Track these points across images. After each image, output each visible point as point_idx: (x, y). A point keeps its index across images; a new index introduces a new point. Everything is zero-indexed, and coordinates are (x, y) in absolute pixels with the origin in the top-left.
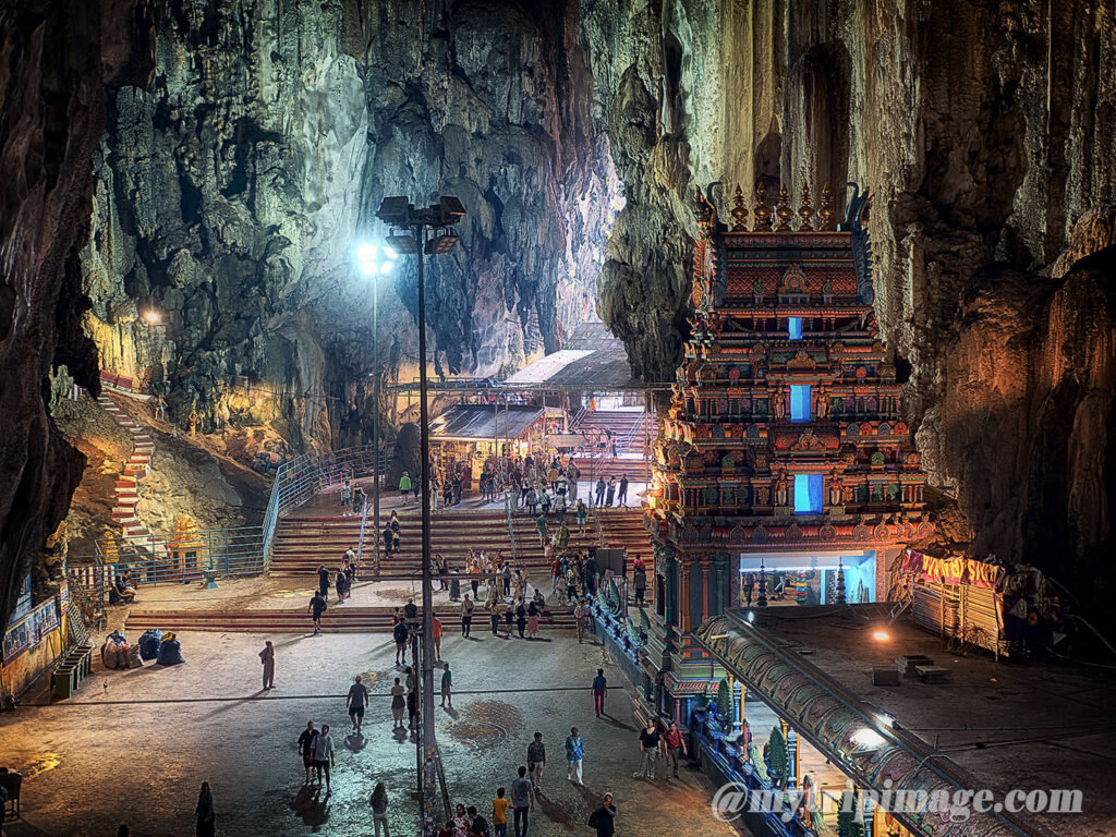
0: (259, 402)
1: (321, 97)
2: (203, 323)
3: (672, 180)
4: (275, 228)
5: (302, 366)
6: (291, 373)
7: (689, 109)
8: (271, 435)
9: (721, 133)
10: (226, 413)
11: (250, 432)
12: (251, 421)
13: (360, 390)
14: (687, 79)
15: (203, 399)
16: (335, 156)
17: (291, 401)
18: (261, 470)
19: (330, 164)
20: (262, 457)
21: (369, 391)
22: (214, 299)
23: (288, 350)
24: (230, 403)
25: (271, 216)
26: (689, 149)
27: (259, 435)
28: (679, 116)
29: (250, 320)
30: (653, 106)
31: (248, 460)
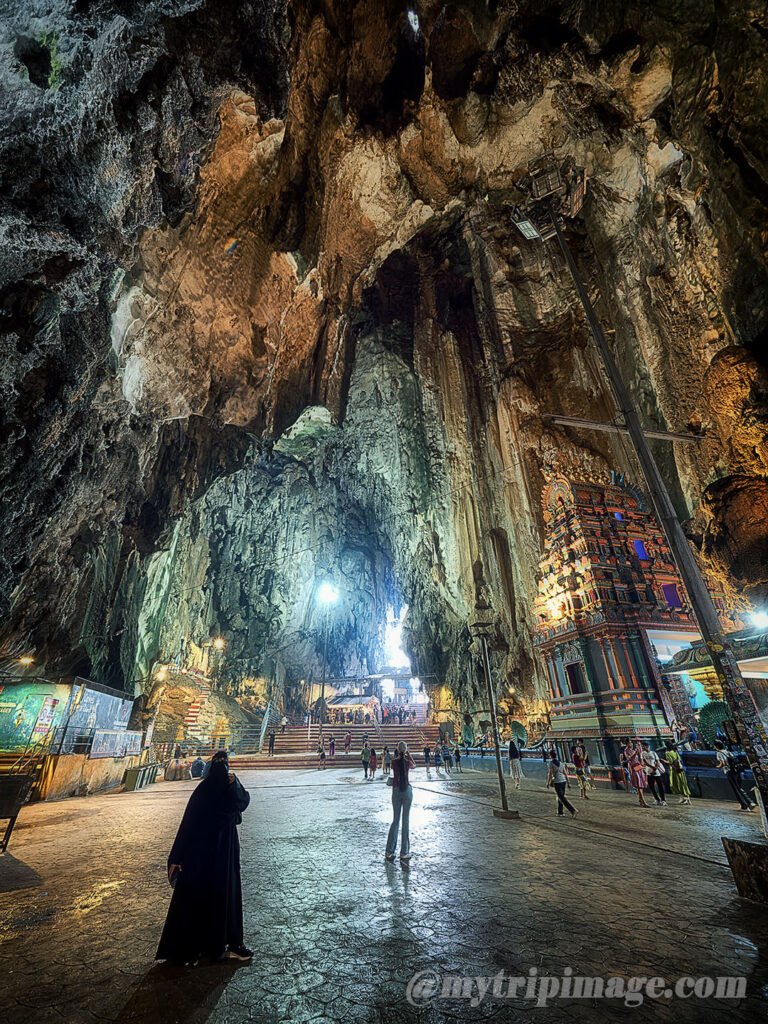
0: (258, 686)
1: (298, 566)
2: (240, 648)
3: (440, 579)
4: (277, 607)
5: (277, 673)
6: (273, 675)
7: (443, 555)
8: (262, 699)
9: (458, 561)
10: (244, 689)
11: (253, 697)
12: (253, 693)
13: (296, 690)
14: (442, 546)
15: (234, 682)
16: (302, 587)
17: (271, 688)
18: (257, 713)
19: (299, 589)
20: (258, 708)
21: (300, 692)
22: (247, 637)
23: (273, 665)
24: (247, 682)
25: (275, 602)
26: (445, 569)
27: (256, 699)
28: (440, 557)
29: (260, 646)
30: (430, 554)
31: (251, 709)
